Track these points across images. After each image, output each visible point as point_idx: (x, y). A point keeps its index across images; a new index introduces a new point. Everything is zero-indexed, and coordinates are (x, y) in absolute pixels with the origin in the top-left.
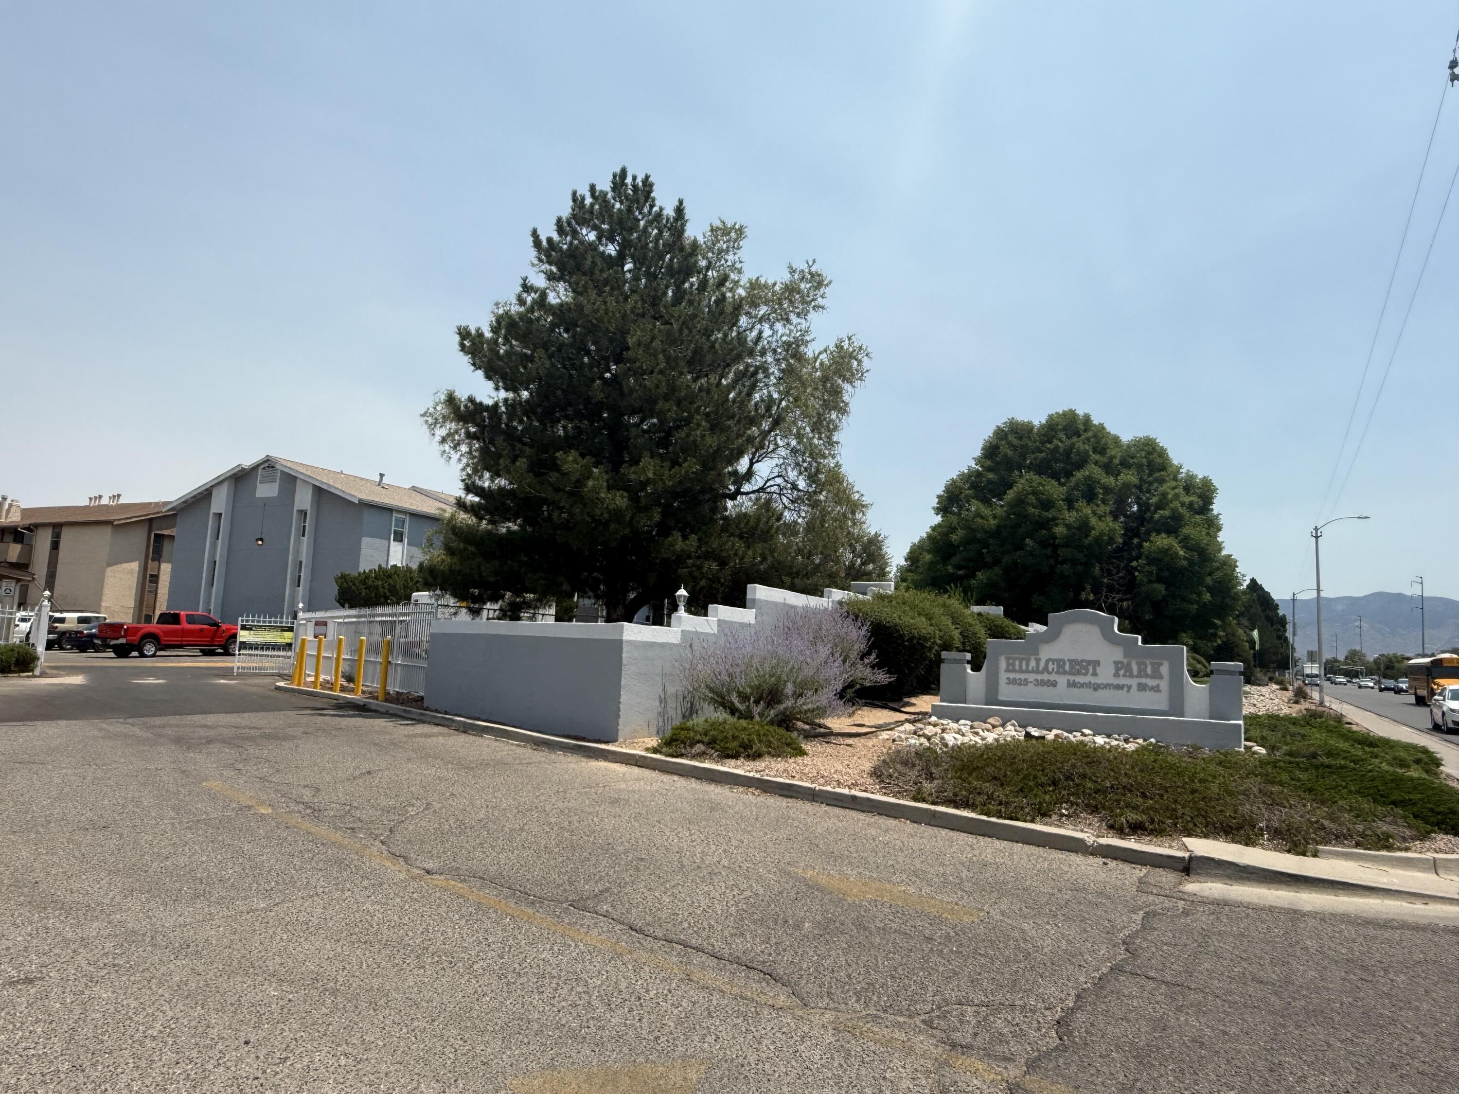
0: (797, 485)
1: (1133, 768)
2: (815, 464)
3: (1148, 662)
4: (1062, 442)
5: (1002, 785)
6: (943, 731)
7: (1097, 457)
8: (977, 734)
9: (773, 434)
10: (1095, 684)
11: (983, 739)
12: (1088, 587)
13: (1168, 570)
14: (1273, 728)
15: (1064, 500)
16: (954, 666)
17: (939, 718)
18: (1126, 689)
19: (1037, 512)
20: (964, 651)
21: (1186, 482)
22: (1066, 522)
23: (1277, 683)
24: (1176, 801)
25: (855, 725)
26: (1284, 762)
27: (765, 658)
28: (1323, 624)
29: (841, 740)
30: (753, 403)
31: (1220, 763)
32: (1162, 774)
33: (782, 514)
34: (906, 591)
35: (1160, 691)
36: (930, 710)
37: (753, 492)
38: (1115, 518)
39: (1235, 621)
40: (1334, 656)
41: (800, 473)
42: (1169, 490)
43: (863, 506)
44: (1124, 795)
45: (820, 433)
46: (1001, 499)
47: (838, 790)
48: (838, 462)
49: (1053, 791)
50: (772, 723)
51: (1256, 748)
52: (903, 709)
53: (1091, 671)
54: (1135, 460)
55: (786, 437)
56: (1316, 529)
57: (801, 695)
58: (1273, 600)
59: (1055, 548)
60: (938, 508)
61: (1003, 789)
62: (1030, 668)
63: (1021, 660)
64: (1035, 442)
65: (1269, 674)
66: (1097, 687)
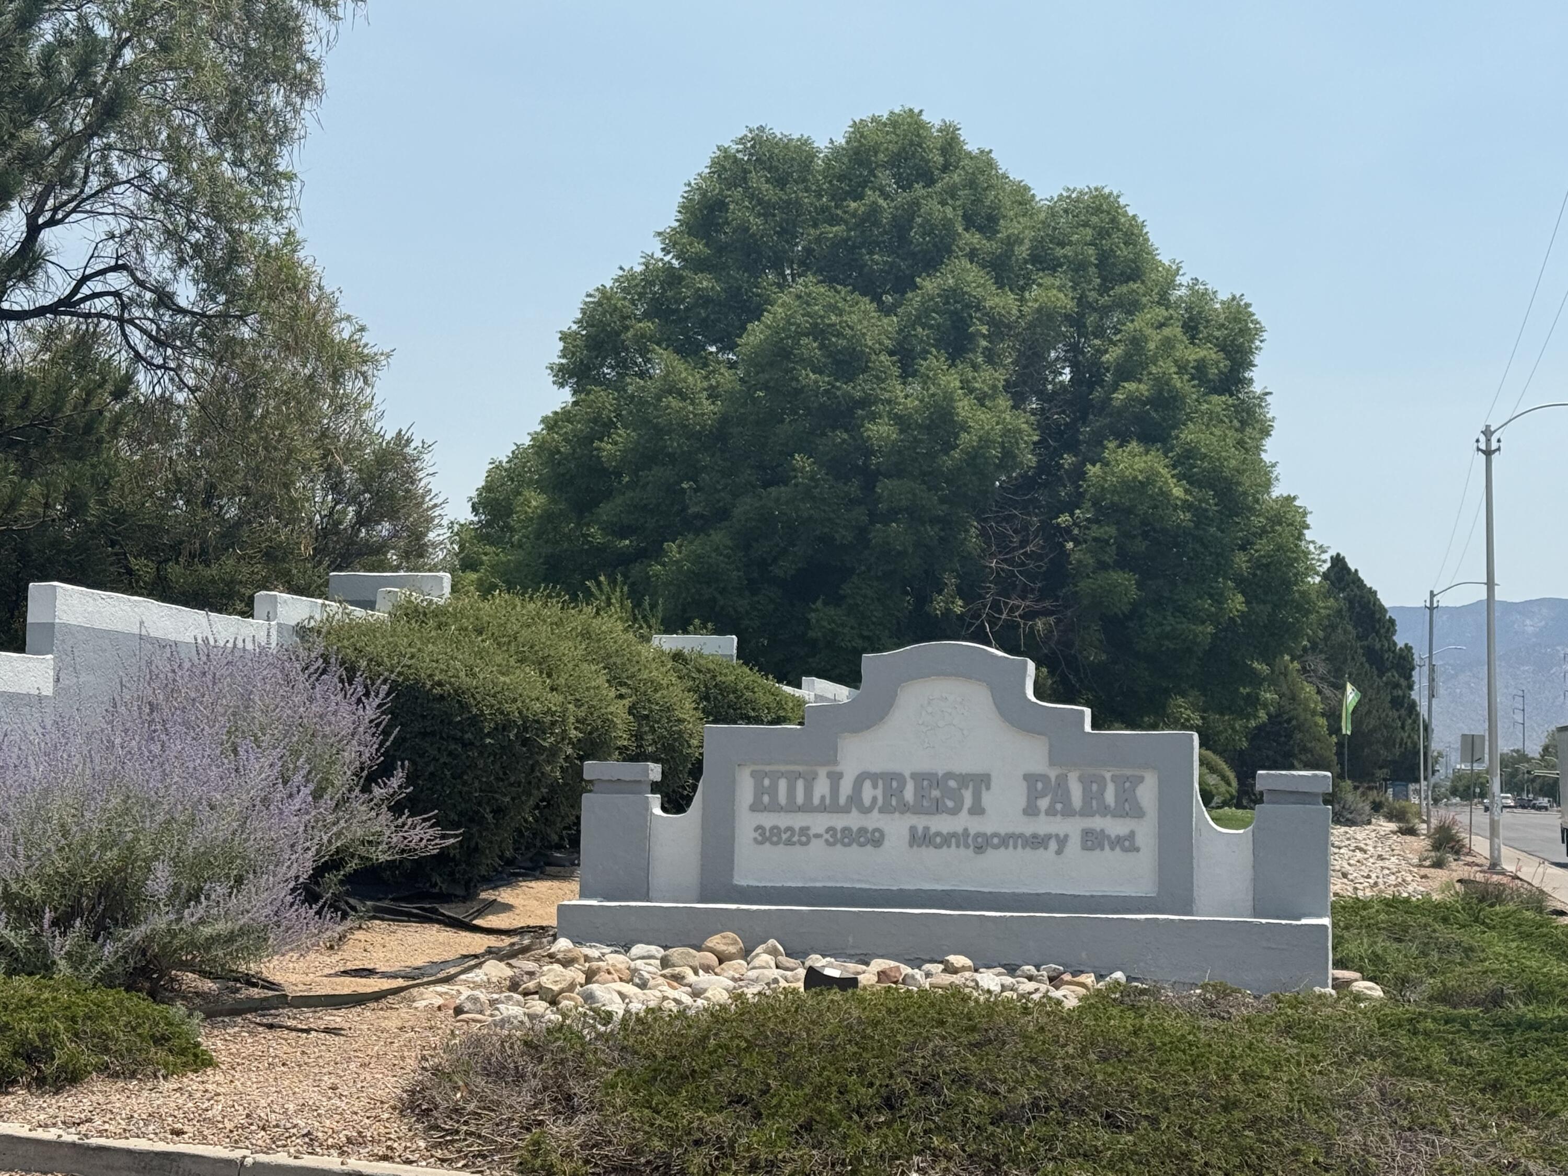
0: (171, 296)
1: (1084, 1053)
2: (224, 236)
3: (1108, 776)
4: (886, 196)
5: (758, 1116)
6: (590, 976)
7: (974, 239)
8: (678, 979)
9: (97, 142)
10: (978, 835)
11: (696, 994)
12: (951, 581)
13: (1145, 535)
14: (1399, 934)
15: (891, 353)
16: (618, 799)
17: (577, 942)
18: (1053, 845)
19: (823, 381)
20: (639, 757)
21: (1189, 309)
22: (898, 410)
23: (1390, 817)
24: (1189, 1133)
25: (346, 973)
26: (1434, 1019)
27: (89, 797)
28: (1500, 668)
29: (308, 1019)
30: (35, 49)
31: (1288, 1029)
32: (1154, 1066)
33: (129, 378)
34: (484, 598)
35: (1137, 850)
36: (554, 923)
37: (40, 312)
38: (1018, 402)
39: (1296, 665)
40: (1519, 746)
41: (182, 262)
42: (1148, 331)
43: (365, 360)
44: (1064, 1124)
45: (239, 148)
46: (731, 348)
47: (308, 1161)
48: (290, 233)
49: (888, 1124)
50: (107, 980)
51: (1361, 986)
52: (478, 922)
53: (968, 801)
54: (1068, 251)
55: (135, 153)
56: (1488, 433)
57: (194, 896)
58: (1383, 610)
59: (870, 478)
60: (562, 368)
61: (761, 1128)
62: (816, 801)
63: (792, 778)
64: (819, 196)
65: (1373, 795)
66: (982, 844)
